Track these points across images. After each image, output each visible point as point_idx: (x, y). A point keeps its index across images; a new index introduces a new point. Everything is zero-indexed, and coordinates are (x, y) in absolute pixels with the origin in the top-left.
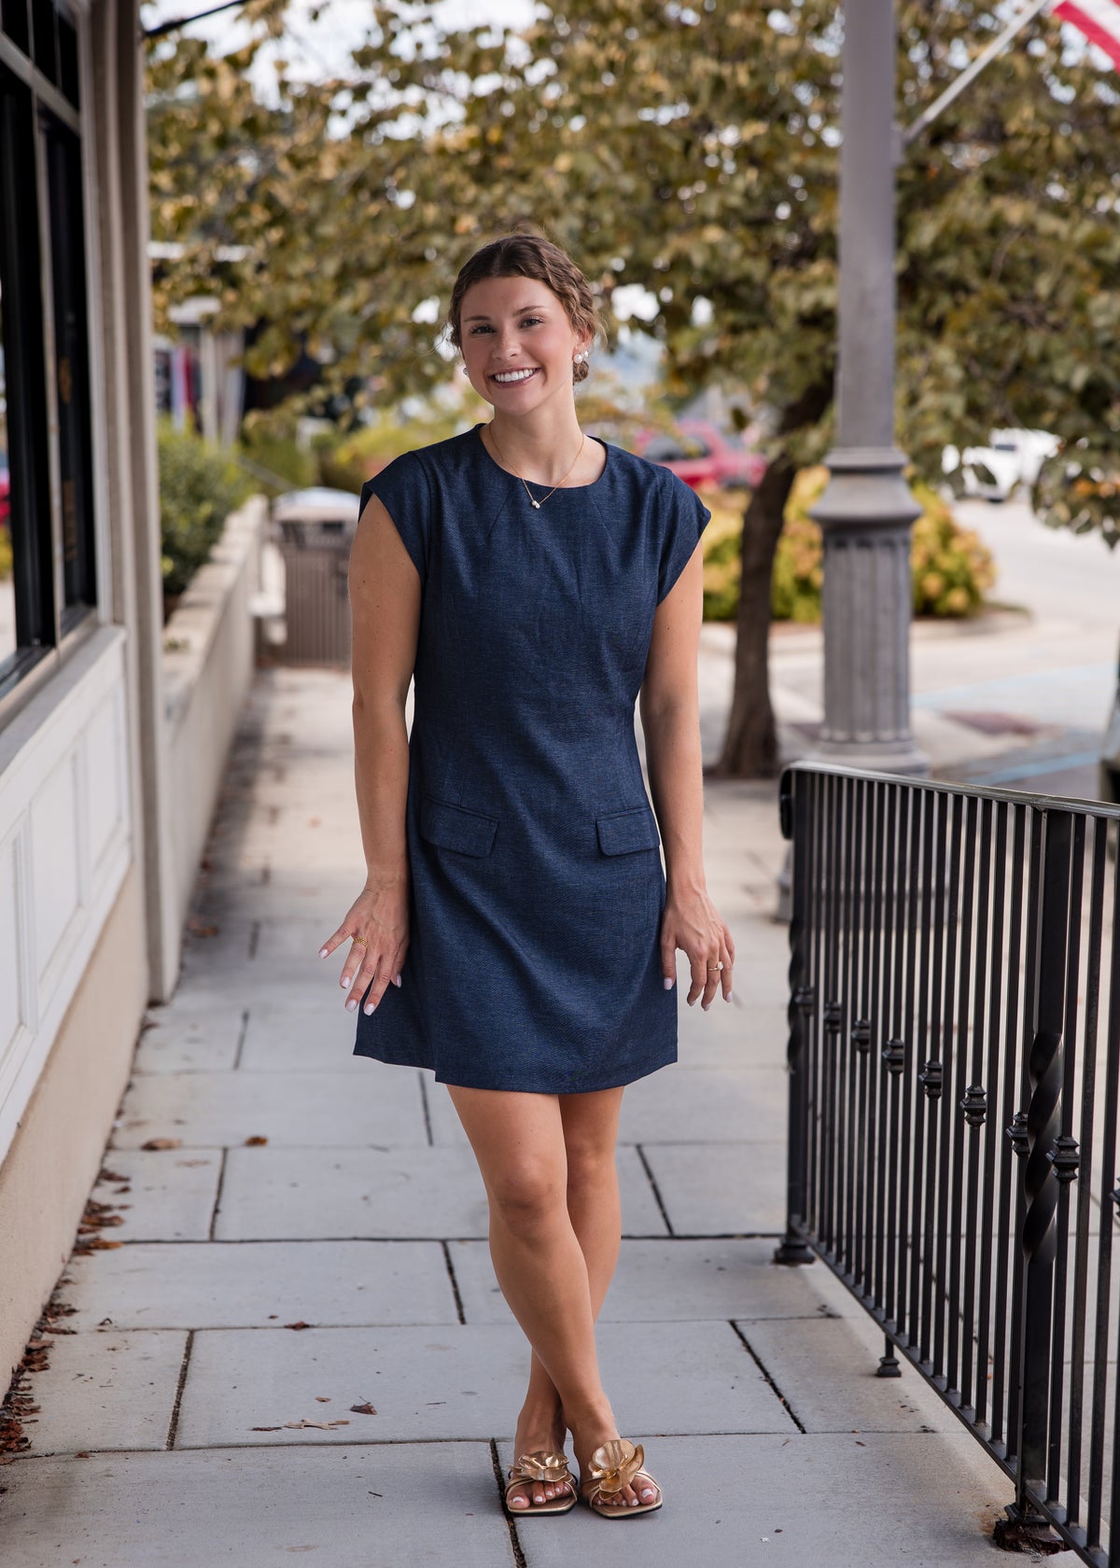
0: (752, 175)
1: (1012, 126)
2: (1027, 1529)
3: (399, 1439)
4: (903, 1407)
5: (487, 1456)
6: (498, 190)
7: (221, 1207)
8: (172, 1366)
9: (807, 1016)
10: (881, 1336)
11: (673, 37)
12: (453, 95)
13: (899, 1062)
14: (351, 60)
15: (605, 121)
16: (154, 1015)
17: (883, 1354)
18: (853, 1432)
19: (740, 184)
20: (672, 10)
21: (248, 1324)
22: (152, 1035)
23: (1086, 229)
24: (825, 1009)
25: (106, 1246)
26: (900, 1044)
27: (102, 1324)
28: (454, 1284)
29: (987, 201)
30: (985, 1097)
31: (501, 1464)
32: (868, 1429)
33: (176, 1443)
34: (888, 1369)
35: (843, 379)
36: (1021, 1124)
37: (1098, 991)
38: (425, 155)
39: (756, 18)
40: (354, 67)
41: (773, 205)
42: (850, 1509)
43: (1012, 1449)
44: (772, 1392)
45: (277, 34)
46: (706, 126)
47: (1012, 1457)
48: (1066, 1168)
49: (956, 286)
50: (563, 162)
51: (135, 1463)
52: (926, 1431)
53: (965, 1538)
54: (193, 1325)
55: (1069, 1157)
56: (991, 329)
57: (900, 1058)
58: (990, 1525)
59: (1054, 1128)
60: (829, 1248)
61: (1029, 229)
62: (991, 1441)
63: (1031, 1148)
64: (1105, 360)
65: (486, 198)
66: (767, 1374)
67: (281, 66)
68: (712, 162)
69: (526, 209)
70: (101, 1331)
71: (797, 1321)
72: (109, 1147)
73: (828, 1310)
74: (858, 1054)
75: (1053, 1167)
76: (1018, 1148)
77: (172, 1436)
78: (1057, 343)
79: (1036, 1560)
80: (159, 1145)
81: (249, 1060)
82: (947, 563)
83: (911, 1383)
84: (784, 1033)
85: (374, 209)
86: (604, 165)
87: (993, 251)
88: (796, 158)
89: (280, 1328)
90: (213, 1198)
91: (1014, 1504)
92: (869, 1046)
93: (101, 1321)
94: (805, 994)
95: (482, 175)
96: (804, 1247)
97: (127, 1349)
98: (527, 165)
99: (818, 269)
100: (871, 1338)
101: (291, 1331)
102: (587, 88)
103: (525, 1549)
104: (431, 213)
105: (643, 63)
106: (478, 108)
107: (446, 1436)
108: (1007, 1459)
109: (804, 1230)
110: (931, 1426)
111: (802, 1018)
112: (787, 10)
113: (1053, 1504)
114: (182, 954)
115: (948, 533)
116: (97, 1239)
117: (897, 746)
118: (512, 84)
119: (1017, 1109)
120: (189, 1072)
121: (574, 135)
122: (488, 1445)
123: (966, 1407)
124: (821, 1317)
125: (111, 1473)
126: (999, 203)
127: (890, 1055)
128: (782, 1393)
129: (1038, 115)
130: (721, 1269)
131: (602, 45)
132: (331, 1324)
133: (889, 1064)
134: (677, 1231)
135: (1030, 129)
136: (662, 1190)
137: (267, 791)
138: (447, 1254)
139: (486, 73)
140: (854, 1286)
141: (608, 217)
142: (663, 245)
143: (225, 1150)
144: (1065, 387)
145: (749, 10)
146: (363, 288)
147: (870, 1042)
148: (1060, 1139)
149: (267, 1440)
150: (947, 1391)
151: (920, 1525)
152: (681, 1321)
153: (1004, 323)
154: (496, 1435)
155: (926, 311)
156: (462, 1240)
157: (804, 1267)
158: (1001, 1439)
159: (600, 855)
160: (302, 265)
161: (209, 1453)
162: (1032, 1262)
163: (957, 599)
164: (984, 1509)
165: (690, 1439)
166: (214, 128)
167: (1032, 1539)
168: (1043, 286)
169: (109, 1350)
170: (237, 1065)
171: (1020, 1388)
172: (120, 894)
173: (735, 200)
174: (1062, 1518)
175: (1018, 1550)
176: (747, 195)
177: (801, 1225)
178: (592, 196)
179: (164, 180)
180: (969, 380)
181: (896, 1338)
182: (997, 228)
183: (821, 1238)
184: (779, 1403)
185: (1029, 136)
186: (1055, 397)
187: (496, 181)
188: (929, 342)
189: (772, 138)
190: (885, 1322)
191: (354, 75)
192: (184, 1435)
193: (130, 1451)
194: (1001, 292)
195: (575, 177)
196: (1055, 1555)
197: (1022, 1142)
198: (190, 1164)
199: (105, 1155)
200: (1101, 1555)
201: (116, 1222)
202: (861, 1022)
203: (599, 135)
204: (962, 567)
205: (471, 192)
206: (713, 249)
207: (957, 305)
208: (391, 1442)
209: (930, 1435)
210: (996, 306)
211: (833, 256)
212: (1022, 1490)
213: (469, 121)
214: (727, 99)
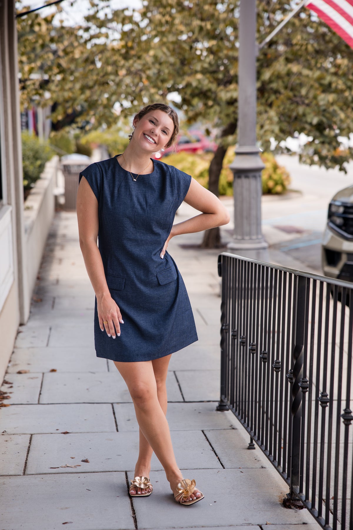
0: (211, 57)
1: (294, 41)
2: (293, 501)
3: (96, 471)
4: (255, 459)
5: (124, 477)
6: (131, 62)
7: (42, 393)
8: (25, 447)
9: (226, 333)
10: (249, 436)
11: (186, 13)
12: (117, 31)
13: (254, 350)
14: (84, 19)
15: (165, 40)
16: (22, 329)
17: (250, 442)
18: (239, 468)
19: (208, 60)
20: (186, 3)
21: (49, 432)
22: (21, 335)
23: (317, 74)
24: (232, 331)
25: (5, 406)
26: (254, 344)
27: (3, 432)
28: (115, 418)
29: (286, 65)
30: (280, 363)
31: (128, 479)
32: (244, 467)
33: (26, 473)
34: (251, 447)
35: (240, 124)
36: (291, 373)
37: (314, 333)
38: (108, 50)
39: (213, 7)
40: (85, 21)
41: (218, 66)
42: (238, 494)
43: (288, 476)
44: (215, 455)
45: (60, 10)
46: (197, 41)
47: (289, 478)
48: (304, 388)
49: (276, 92)
50: (152, 53)
51: (13, 480)
52: (262, 468)
53: (274, 504)
54: (32, 433)
55: (306, 385)
56: (288, 106)
57: (254, 349)
58: (282, 500)
59: (301, 375)
60: (233, 407)
61: (300, 74)
62: (282, 473)
63: (294, 381)
64: (324, 115)
65: (127, 64)
66: (213, 449)
67: (62, 21)
68: (198, 53)
69: (140, 67)
70: (3, 435)
71: (223, 430)
72: (6, 373)
73: (233, 427)
74: (242, 347)
75: (301, 388)
76: (290, 381)
77: (25, 470)
78: (308, 110)
79: (296, 511)
80: (22, 372)
81: (51, 344)
82: (275, 177)
83: (258, 452)
84: (219, 338)
85: (91, 67)
86: (164, 53)
87: (288, 81)
88: (225, 52)
89: (60, 433)
90: (39, 389)
91: (289, 493)
92: (245, 344)
93: (3, 431)
94: (226, 326)
95: (126, 57)
96: (225, 406)
97: (11, 441)
98: (140, 54)
99: (232, 86)
100: (246, 437)
101: (63, 434)
102: (159, 29)
103: (135, 508)
104: (110, 69)
105: (177, 21)
106: (125, 35)
107: (111, 470)
108: (287, 479)
109: (226, 401)
110: (264, 466)
111: (225, 334)
112: (223, 2)
113: (301, 494)
114: (30, 308)
115: (276, 167)
116: (2, 403)
117: (257, 241)
118: (135, 28)
119: (290, 368)
120: (33, 347)
121: (155, 44)
122: (124, 473)
123: (275, 461)
124: (231, 429)
125: (5, 483)
126: (290, 66)
127: (251, 348)
128: (218, 455)
129: (302, 38)
130: (199, 413)
131: (164, 15)
132: (76, 432)
133: (251, 351)
134: (186, 400)
135: (300, 42)
136: (181, 386)
137: (58, 253)
138: (113, 408)
139: (127, 24)
140: (241, 420)
141: (166, 71)
142: (183, 79)
143: (43, 374)
144: (311, 124)
145: (211, 4)
146: (88, 93)
147: (245, 343)
148: (303, 379)
149: (55, 472)
150: (269, 456)
151: (260, 500)
152: (186, 430)
153: (292, 103)
154: (127, 470)
155: (267, 100)
156: (118, 403)
157: (226, 412)
158: (285, 472)
159: (159, 285)
160: (68, 86)
161: (36, 476)
162: (294, 417)
163: (279, 188)
164: (280, 494)
165: (188, 471)
166: (40, 42)
167: (295, 505)
168: (303, 92)
169: (5, 441)
170: (47, 345)
171: (291, 457)
172: (10, 291)
173: (206, 65)
174: (304, 498)
175: (290, 508)
176: (210, 64)
177: (224, 399)
178: (160, 64)
179: (24, 59)
180: (280, 121)
181: (254, 437)
182: (289, 74)
183: (231, 404)
184: (217, 458)
185: (300, 45)
186: (308, 127)
187: (130, 58)
188: (268, 109)
189: (218, 46)
190: (250, 432)
191: (84, 24)
192: (28, 470)
193: (11, 475)
194: (291, 94)
195: (155, 57)
196: (302, 510)
197: (291, 379)
198: (32, 378)
199: (5, 375)
200: (316, 511)
201: (8, 398)
202: (243, 336)
203: (162, 44)
204: (280, 178)
205: (122, 62)
206: (199, 81)
207: (277, 98)
208: (94, 472)
209: (264, 469)
210: (289, 98)
211: (237, 82)
212: (291, 489)
213: (121, 39)
214: (204, 33)
